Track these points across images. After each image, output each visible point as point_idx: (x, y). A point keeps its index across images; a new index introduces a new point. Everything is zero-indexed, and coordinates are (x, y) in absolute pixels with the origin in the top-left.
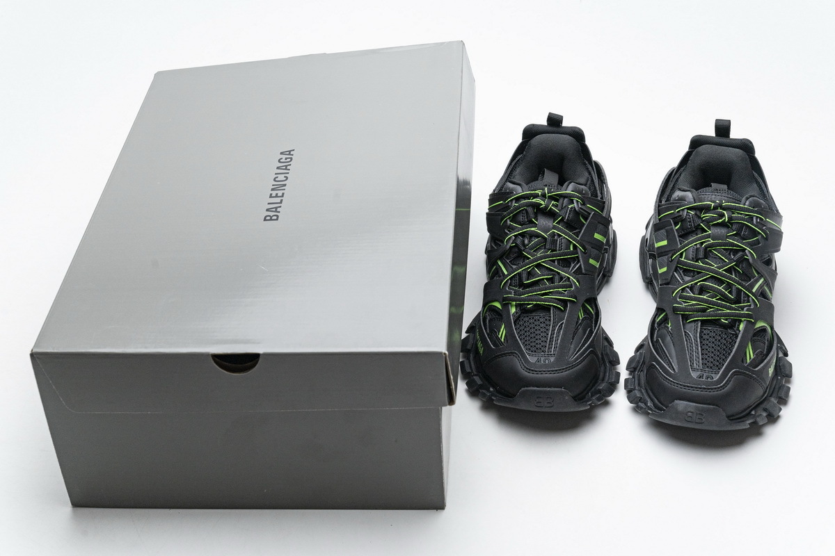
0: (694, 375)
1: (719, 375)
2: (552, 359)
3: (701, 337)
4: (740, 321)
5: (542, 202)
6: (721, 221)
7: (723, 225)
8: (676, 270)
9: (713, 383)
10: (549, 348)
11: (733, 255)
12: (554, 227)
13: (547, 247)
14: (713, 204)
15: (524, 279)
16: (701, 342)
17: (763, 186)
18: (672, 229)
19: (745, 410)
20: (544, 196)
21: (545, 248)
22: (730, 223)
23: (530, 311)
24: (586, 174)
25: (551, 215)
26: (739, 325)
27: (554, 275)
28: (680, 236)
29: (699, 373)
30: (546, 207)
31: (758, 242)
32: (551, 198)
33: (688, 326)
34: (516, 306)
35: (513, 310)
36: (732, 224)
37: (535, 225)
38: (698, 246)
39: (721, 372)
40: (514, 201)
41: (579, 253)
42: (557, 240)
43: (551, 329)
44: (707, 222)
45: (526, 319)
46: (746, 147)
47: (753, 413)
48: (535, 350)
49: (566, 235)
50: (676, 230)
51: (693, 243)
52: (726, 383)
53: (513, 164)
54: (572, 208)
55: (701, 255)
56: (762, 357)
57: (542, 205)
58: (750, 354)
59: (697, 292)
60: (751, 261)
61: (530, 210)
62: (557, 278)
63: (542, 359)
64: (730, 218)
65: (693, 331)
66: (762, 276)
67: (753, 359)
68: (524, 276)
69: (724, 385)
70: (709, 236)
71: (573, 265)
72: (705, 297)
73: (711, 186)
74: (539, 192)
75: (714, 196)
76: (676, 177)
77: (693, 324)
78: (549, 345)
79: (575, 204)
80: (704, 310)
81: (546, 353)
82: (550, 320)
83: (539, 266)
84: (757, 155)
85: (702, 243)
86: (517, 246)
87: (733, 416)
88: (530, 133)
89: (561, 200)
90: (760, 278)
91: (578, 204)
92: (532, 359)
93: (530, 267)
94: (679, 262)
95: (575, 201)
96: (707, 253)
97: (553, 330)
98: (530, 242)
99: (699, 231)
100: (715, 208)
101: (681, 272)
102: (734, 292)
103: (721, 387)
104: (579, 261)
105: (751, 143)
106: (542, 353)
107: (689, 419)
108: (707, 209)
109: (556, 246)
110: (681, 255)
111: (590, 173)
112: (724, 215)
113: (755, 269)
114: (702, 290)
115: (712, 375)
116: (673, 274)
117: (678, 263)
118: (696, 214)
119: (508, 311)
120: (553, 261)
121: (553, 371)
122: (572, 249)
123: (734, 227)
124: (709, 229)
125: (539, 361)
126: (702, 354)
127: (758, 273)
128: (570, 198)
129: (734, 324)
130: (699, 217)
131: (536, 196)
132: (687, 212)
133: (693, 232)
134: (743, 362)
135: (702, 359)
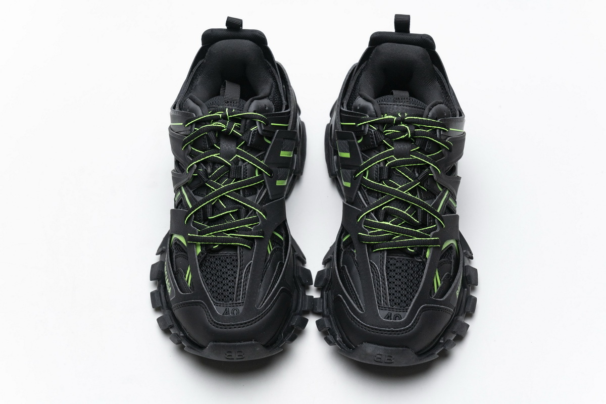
0: (382, 314)
1: (407, 313)
2: (241, 309)
3: (387, 268)
4: (427, 248)
5: (223, 126)
6: (403, 136)
7: (406, 140)
8: (360, 189)
9: (401, 324)
10: (237, 296)
11: (418, 172)
12: (238, 152)
13: (232, 176)
14: (395, 118)
15: (209, 214)
16: (388, 274)
17: (444, 81)
18: (354, 143)
19: (434, 340)
20: (224, 118)
21: (229, 177)
22: (413, 138)
23: (217, 251)
24: (271, 80)
25: (234, 138)
26: (425, 253)
27: (239, 208)
28: (362, 151)
29: (386, 312)
30: (228, 130)
31: (442, 155)
32: (234, 120)
33: (374, 256)
34: (201, 245)
35: (199, 250)
36: (415, 139)
37: (217, 151)
38: (382, 165)
39: (409, 311)
40: (194, 126)
41: (265, 178)
42: (241, 167)
43: (238, 271)
44: (390, 138)
45: (213, 260)
46: (426, 43)
47: (441, 341)
48: (223, 297)
49: (249, 160)
50: (359, 144)
51: (376, 160)
52: (414, 322)
53: (194, 70)
54: (255, 131)
55: (385, 176)
56: (448, 283)
57: (223, 128)
58: (437, 281)
59: (381, 217)
60: (435, 178)
61: (211, 135)
62: (243, 210)
63: (230, 309)
64: (413, 134)
65: (378, 263)
66: (447, 189)
67: (441, 287)
68: (209, 210)
69: (412, 325)
70: (391, 153)
71: (259, 191)
72: (389, 223)
73: (392, 94)
74: (219, 114)
75: (396, 106)
76: (357, 74)
77: (379, 254)
78: (237, 292)
79: (258, 126)
80: (389, 238)
81: (234, 302)
82: (237, 260)
83: (223, 198)
84: (437, 50)
85: (386, 162)
86: (199, 176)
87: (421, 351)
88: (210, 38)
89: (243, 122)
90: (445, 192)
91: (261, 126)
92: (219, 310)
93: (214, 200)
94: (363, 181)
95: (257, 124)
96: (392, 172)
97: (241, 274)
98: (213, 170)
99: (382, 148)
100: (398, 122)
101: (365, 191)
102: (420, 215)
103: (410, 327)
104: (265, 187)
105: (431, 39)
106: (230, 302)
107: (379, 360)
108: (389, 124)
109: (241, 174)
110: (365, 174)
111: (274, 78)
112: (406, 131)
113: (439, 184)
114: (388, 215)
115: (400, 313)
116: (357, 193)
117: (361, 182)
118: (378, 130)
119: (194, 253)
120: (238, 191)
121: (241, 324)
122: (257, 175)
123: (418, 142)
124: (392, 145)
125: (226, 312)
126: (389, 288)
127: (442, 187)
128: (252, 121)
129: (421, 251)
130: (381, 133)
131: (216, 119)
132: (369, 127)
133: (375, 148)
134: (430, 293)
135: (390, 294)
